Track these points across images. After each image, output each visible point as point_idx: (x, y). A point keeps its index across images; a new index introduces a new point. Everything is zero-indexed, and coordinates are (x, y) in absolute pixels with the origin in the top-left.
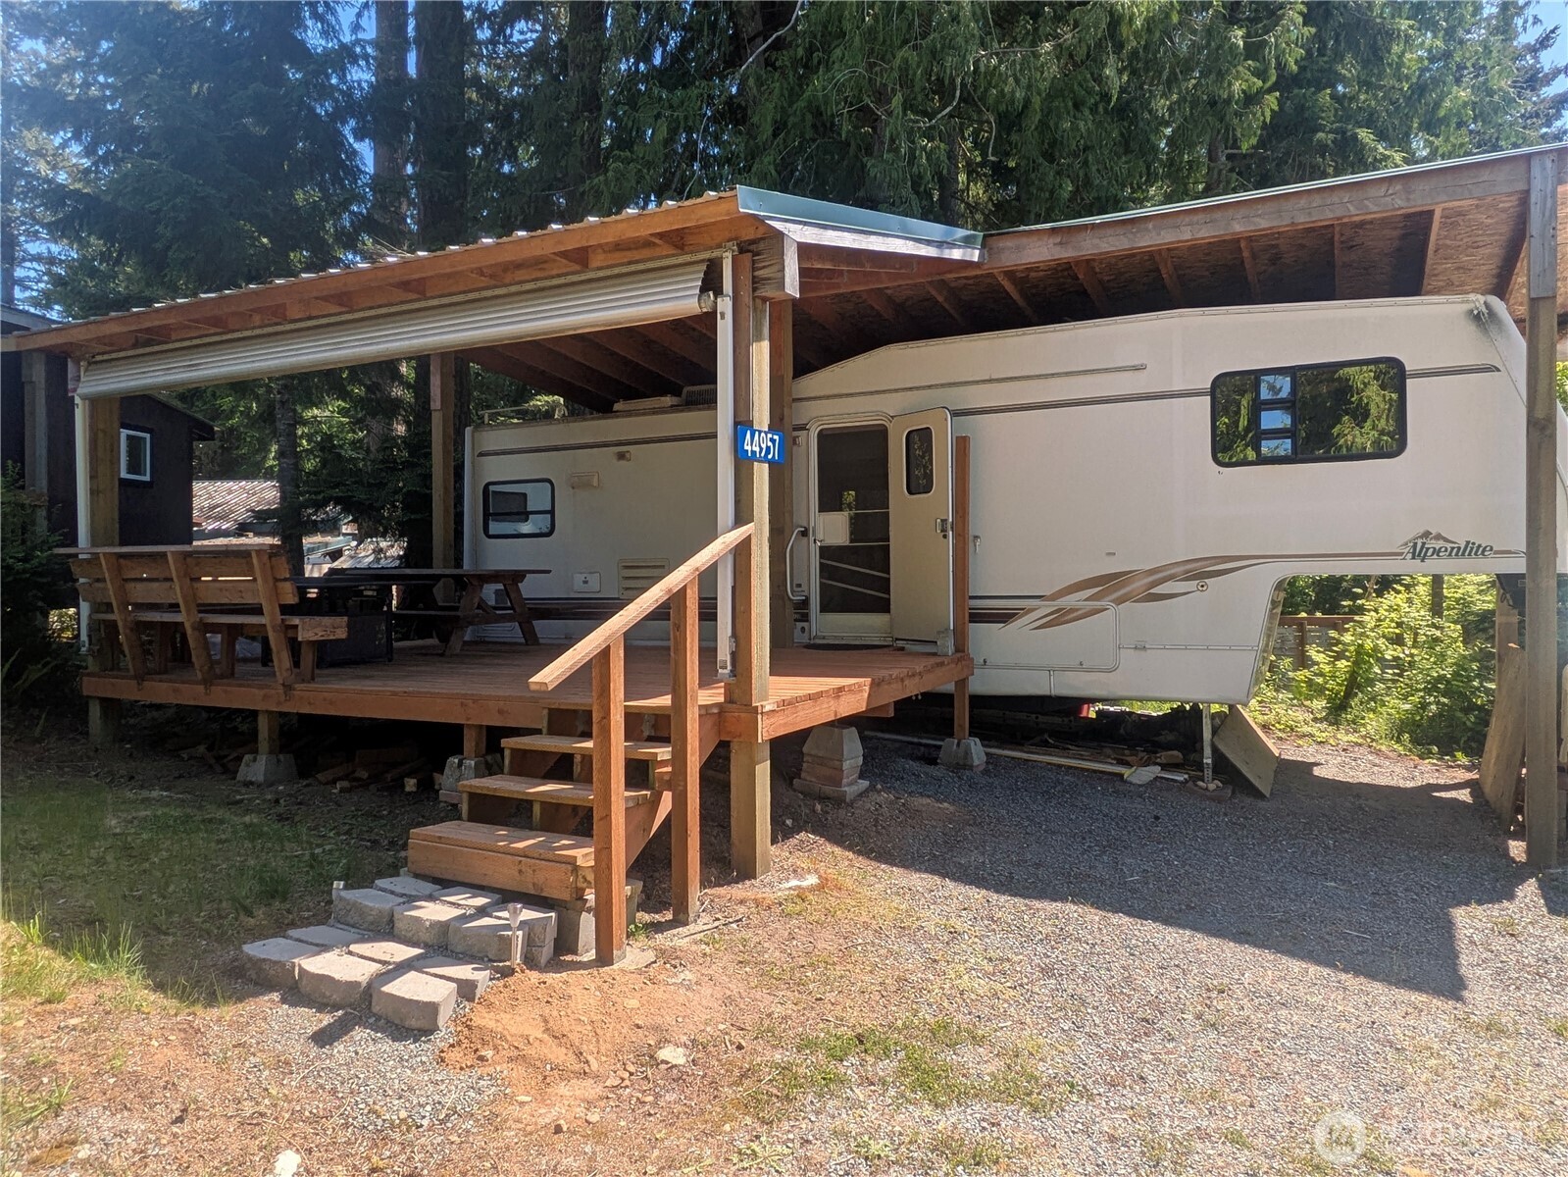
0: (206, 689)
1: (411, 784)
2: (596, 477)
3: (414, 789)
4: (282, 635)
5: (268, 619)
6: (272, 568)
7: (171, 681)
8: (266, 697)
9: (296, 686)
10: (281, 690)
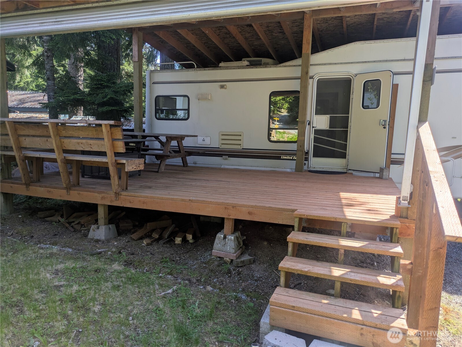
0: (68, 192)
1: (178, 240)
2: (210, 96)
3: (180, 243)
4: (115, 168)
5: (109, 160)
6: (111, 134)
7: (46, 187)
8: (103, 198)
9: (122, 193)
10: (113, 195)
